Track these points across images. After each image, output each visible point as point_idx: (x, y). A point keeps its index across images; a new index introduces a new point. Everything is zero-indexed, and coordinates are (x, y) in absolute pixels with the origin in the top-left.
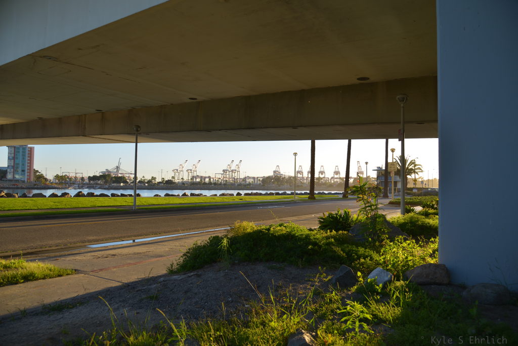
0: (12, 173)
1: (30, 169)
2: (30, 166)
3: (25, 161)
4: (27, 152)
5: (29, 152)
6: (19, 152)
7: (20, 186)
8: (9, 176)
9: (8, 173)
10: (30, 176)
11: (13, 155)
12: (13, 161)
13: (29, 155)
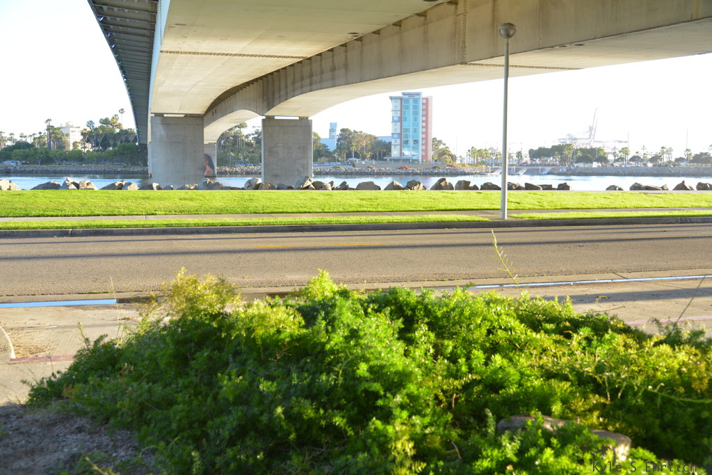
0: (399, 147)
1: (426, 139)
2: (426, 133)
3: (418, 123)
4: (421, 107)
5: (424, 107)
6: (407, 108)
7: (410, 169)
8: (395, 153)
9: (393, 147)
10: (426, 150)
11: (399, 113)
12: (399, 124)
13: (424, 113)
